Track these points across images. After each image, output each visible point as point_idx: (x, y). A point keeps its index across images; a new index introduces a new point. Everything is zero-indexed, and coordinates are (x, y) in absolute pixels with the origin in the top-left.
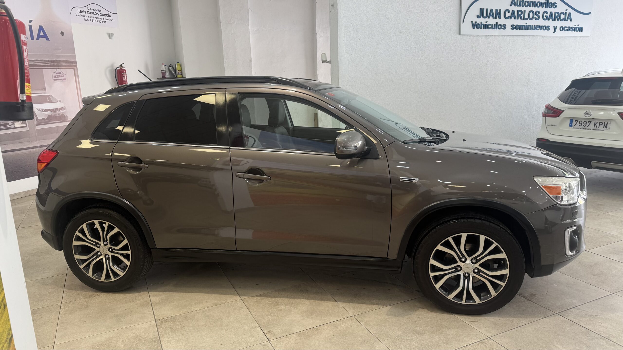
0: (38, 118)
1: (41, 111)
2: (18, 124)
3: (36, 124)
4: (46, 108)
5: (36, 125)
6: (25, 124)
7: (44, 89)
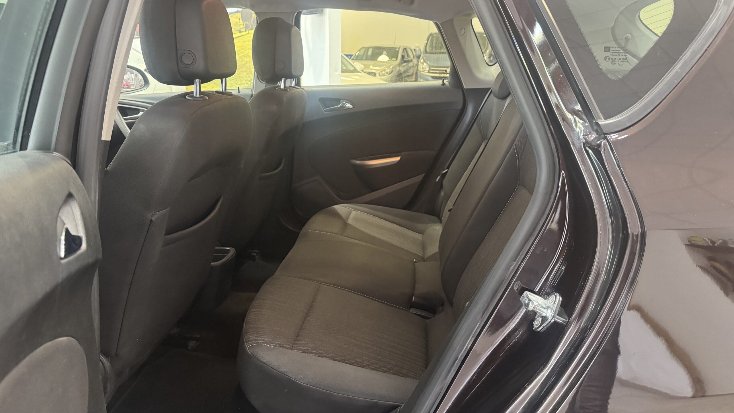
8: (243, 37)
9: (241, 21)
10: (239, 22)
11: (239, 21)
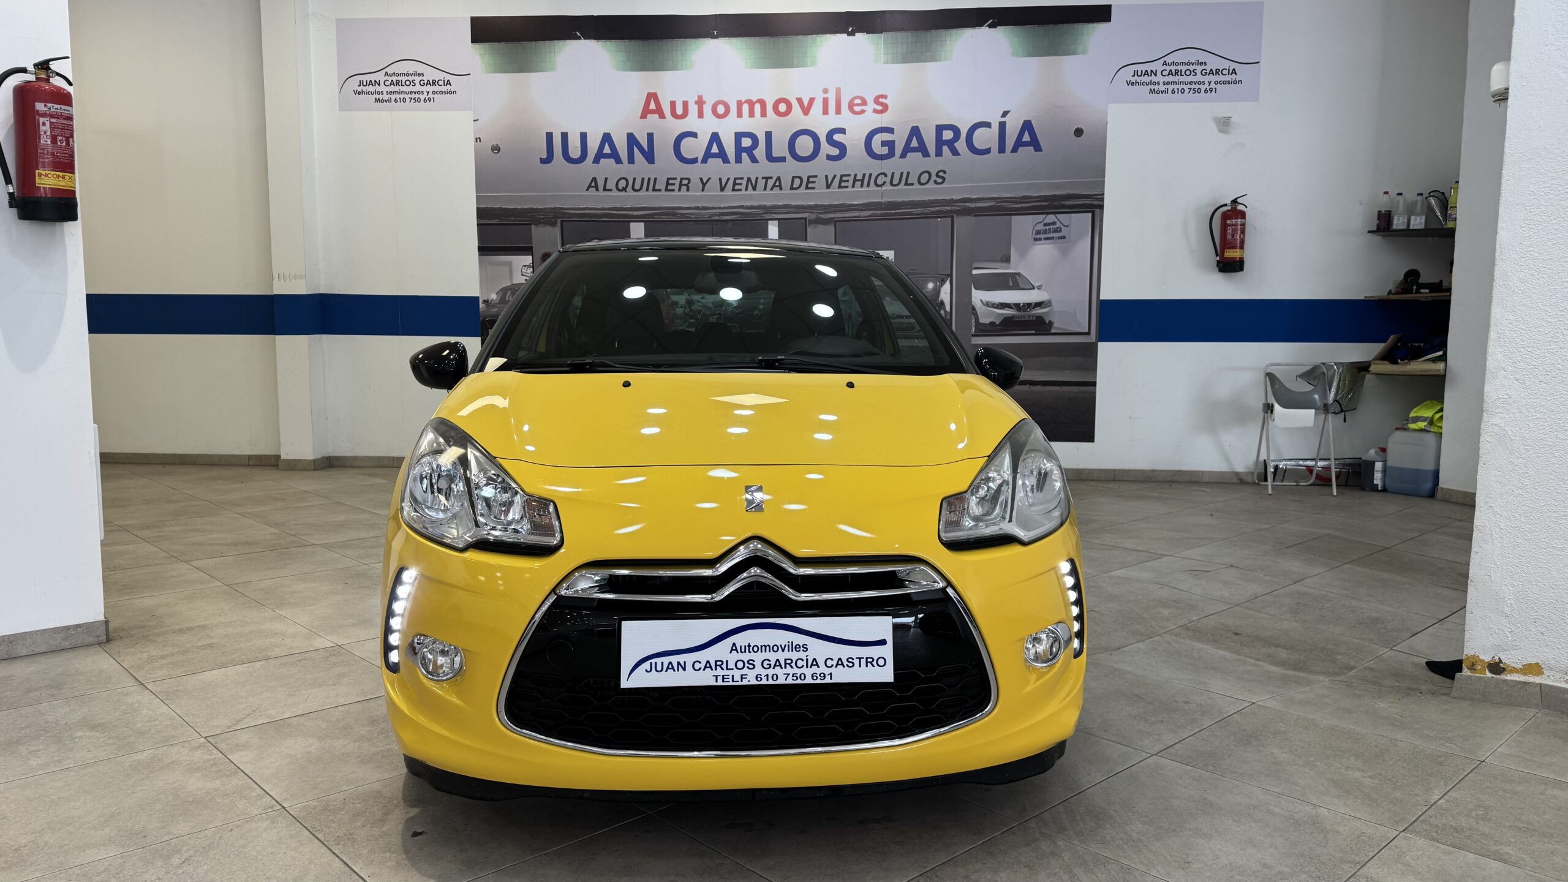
1: (989, 307)
3: (973, 333)
4: (1000, 302)
7: (1007, 259)
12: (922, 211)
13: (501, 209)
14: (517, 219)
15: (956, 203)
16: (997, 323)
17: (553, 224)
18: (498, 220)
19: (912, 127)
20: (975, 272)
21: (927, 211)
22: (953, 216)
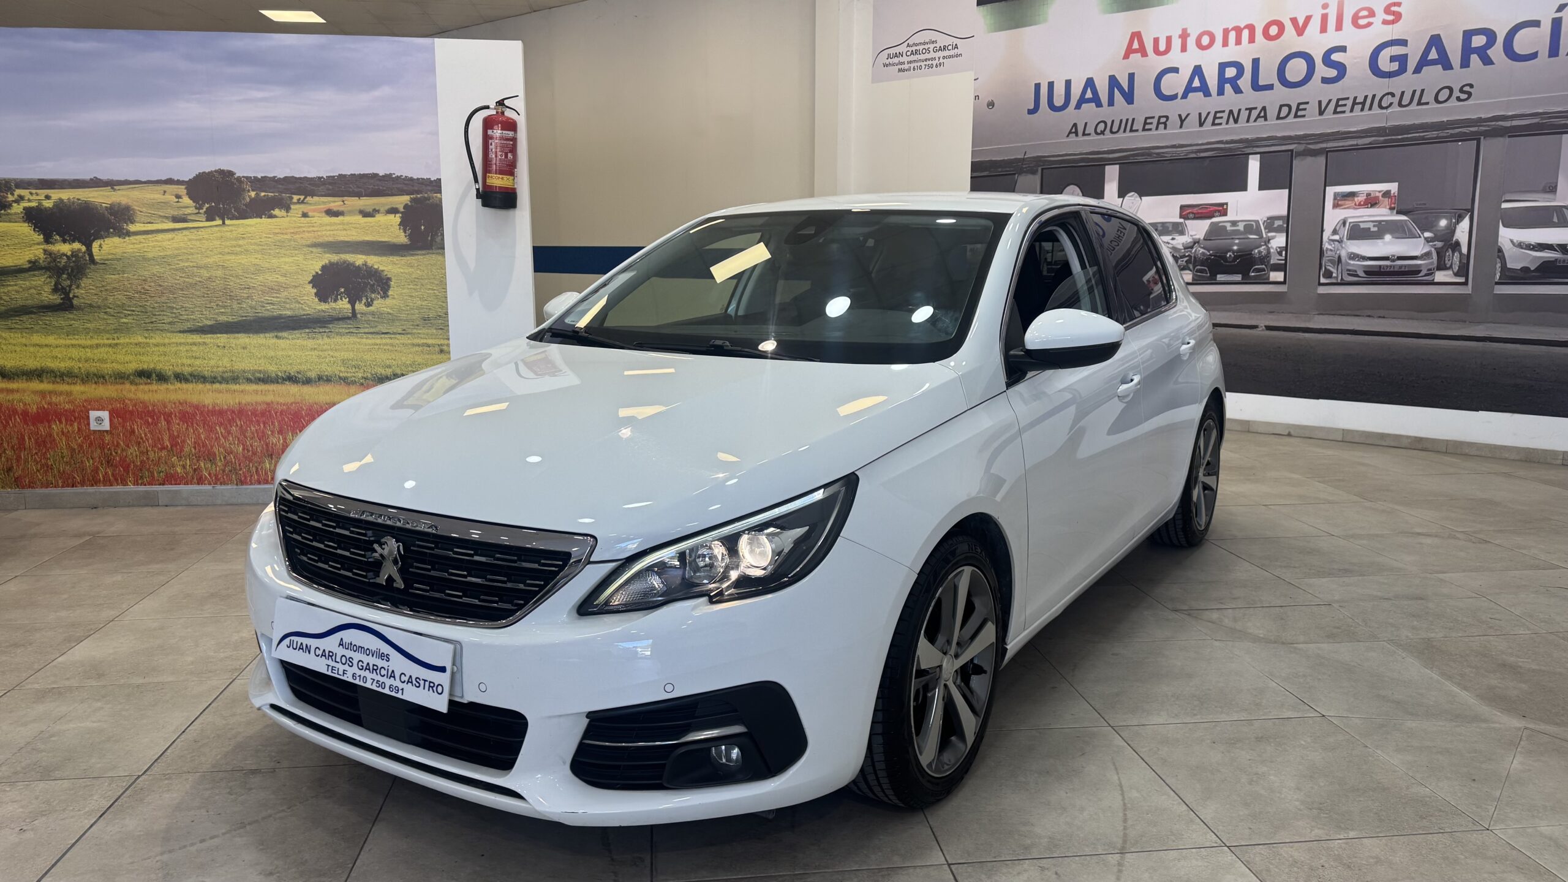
0: (1508, 266)
1: (1522, 248)
2: (1445, 275)
3: (1496, 281)
4: (1538, 242)
5: (1497, 283)
6: (1464, 278)
7: (1552, 189)
8: (192, 230)
9: (186, 200)
10: (178, 202)
11: (177, 200)
12: (1438, 134)
13: (991, 161)
14: (1004, 170)
15: (1486, 122)
16: (1532, 269)
17: (1034, 172)
18: (988, 172)
19: (1432, 36)
20: (1505, 205)
21: (1445, 135)
22: (1480, 138)
